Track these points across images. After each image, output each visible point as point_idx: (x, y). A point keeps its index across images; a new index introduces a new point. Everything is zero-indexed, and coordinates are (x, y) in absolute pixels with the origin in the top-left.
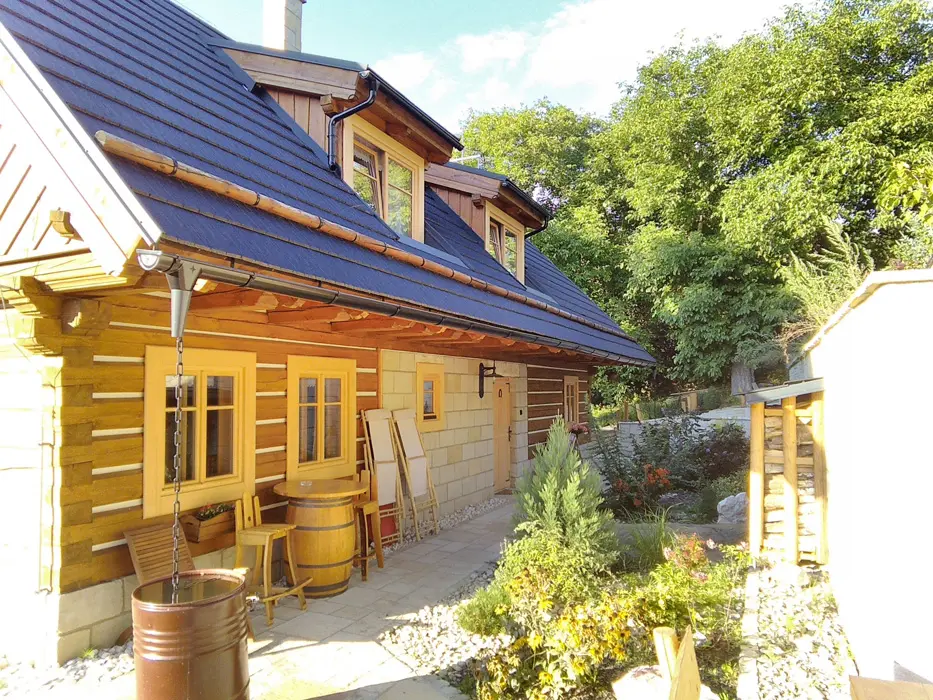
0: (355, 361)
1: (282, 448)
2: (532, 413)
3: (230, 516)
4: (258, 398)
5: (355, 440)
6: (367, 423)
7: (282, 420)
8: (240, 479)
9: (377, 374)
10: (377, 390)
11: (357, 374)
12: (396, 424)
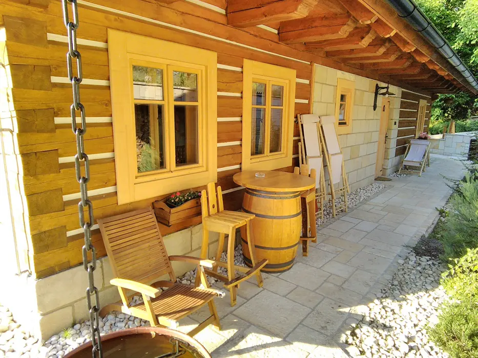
0: (295, 72)
1: (238, 143)
2: (401, 124)
3: (197, 203)
4: (219, 97)
5: (292, 138)
6: (302, 125)
7: (238, 119)
8: (204, 169)
9: (310, 84)
10: (309, 98)
11: (296, 83)
12: (322, 127)
